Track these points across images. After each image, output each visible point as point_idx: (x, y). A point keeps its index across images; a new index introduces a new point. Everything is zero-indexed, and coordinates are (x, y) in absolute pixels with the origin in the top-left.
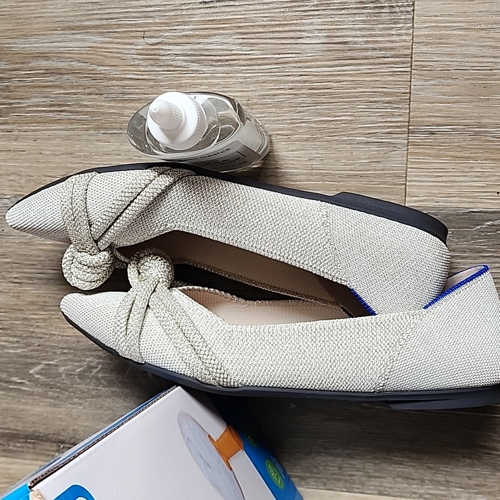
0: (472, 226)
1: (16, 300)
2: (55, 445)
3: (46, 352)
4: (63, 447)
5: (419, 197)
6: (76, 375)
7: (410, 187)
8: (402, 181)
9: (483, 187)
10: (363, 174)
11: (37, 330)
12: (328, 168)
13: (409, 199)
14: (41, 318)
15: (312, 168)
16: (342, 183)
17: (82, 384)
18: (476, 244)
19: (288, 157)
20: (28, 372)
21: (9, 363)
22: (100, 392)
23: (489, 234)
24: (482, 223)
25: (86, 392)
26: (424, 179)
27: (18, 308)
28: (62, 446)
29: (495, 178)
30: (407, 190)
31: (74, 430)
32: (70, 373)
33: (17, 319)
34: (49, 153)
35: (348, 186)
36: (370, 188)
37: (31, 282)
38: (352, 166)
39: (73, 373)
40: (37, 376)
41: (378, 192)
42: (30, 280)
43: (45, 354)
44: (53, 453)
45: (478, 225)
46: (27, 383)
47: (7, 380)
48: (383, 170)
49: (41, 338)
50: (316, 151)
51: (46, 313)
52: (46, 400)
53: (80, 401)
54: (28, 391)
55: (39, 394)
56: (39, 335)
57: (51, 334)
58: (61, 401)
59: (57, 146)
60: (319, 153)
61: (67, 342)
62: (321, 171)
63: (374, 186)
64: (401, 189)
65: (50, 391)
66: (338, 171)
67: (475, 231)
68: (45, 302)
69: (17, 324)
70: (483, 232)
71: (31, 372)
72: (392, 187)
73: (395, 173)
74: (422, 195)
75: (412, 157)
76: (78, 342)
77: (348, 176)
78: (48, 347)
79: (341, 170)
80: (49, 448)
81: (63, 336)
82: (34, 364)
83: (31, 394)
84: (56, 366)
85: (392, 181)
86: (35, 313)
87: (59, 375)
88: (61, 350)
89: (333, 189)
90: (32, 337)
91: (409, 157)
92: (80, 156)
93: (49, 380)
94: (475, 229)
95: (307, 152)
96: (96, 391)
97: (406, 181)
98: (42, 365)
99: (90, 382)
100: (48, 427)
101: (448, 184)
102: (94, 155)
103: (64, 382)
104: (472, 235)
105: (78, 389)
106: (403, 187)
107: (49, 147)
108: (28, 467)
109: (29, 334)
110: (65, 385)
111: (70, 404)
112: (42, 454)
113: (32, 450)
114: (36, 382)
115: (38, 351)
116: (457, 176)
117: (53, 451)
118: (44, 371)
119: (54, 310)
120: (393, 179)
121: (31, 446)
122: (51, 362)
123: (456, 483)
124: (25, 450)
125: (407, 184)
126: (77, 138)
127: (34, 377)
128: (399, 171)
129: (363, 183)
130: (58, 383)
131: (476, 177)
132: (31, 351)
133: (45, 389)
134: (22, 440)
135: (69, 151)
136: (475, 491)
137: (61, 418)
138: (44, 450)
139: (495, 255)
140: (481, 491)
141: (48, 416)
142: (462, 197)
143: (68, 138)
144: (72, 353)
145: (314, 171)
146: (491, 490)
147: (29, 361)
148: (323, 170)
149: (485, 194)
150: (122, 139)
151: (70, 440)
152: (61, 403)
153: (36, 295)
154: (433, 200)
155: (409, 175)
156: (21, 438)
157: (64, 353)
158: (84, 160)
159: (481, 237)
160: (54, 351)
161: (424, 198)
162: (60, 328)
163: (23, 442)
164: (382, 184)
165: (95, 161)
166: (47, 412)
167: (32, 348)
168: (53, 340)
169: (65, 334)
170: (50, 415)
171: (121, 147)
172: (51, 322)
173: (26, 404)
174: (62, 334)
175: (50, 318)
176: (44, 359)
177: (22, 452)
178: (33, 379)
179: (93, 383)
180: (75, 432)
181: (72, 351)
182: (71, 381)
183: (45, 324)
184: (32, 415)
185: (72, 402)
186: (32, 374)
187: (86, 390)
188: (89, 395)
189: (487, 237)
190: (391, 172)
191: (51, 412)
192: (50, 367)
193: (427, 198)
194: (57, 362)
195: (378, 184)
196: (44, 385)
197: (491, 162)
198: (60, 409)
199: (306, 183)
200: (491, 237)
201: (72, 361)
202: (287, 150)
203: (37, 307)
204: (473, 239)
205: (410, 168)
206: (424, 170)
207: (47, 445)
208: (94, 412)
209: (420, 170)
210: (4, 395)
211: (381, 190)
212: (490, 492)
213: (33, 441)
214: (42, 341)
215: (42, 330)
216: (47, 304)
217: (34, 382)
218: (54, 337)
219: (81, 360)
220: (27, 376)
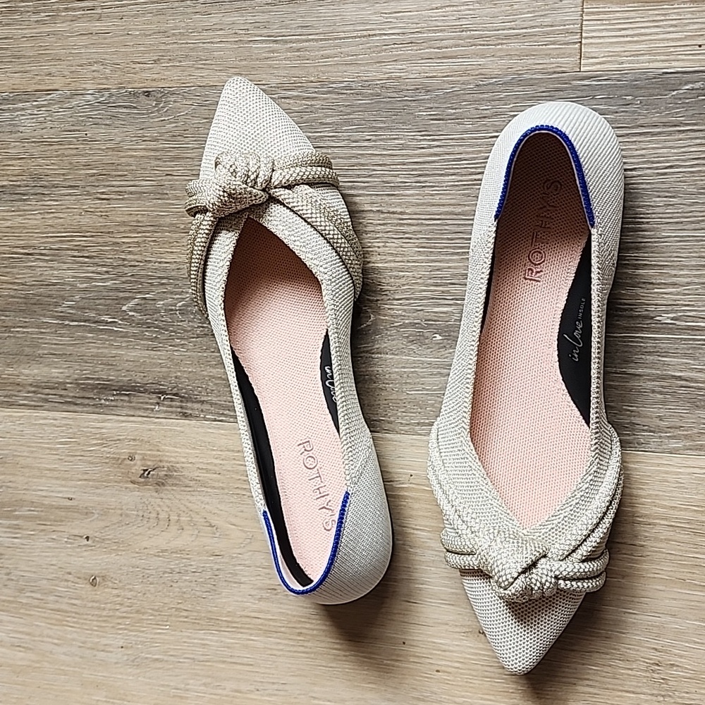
0: (666, 93)
1: (104, 221)
2: (154, 396)
3: (142, 283)
4: (164, 398)
5: (598, 58)
6: (177, 310)
7: (586, 46)
8: (577, 39)
9: (680, 40)
10: (526, 33)
11: (129, 257)
12: (482, 28)
13: (586, 61)
14: (135, 242)
15: (461, 30)
16: (500, 47)
17: (185, 321)
18: (671, 115)
19: (431, 17)
20: (121, 308)
21: (97, 299)
22: (206, 330)
23: (687, 101)
24: (679, 88)
25: (190, 331)
26: (604, 34)
27: (107, 230)
28: (162, 397)
29: (696, 27)
30: (583, 50)
31: (176, 377)
32: (170, 307)
33: (106, 244)
34: (138, 33)
35: (508, 50)
36: (535, 50)
37: (121, 197)
38: (513, 24)
39: (173, 308)
40: (131, 313)
41: (546, 55)
42: (120, 195)
43: (140, 286)
44: (153, 407)
45: (674, 91)
46: (120, 322)
47: (96, 319)
48: (552, 26)
49: (135, 266)
50: (467, 7)
51: (140, 235)
52: (142, 342)
53: (183, 342)
54: (121, 332)
55: (134, 336)
56: (133, 263)
57: (146, 261)
58: (160, 343)
59: (148, 24)
60: (469, 10)
61: (165, 270)
62: (472, 33)
63: (541, 47)
64: (575, 49)
65: (147, 331)
66: (495, 30)
67: (670, 98)
68: (138, 221)
69: (107, 251)
70: (680, 99)
71: (125, 308)
72: (563, 47)
73: (567, 29)
74: (602, 55)
75: (589, 6)
76: (178, 269)
77: (507, 37)
78: (143, 277)
79: (498, 30)
80: (147, 400)
81: (160, 263)
82: (127, 299)
83: (126, 335)
84: (153, 300)
85: (563, 39)
86: (126, 235)
87: (157, 311)
88: (158, 281)
89: (488, 55)
90: (124, 265)
91: (584, 7)
92: (174, 34)
93: (145, 317)
94: (670, 95)
95: (455, 8)
96: (201, 329)
97: (581, 38)
98: (136, 300)
99: (194, 318)
100: (145, 374)
101: (635, 39)
102: (191, 33)
103: (163, 319)
104: (666, 103)
105: (180, 327)
106: (577, 46)
107: (137, 25)
108: (124, 424)
109: (120, 262)
110: (164, 323)
111: (170, 346)
112: (139, 409)
113: (128, 404)
114: (130, 320)
115: (131, 282)
116: (647, 27)
117: (152, 404)
118: (139, 307)
119: (148, 232)
120: (565, 37)
121: (126, 398)
122: (147, 296)
123: (644, 426)
124: (120, 404)
125: (583, 41)
126: (171, 11)
127: (128, 314)
128: (572, 26)
129: (526, 44)
130: (156, 321)
131: (672, 26)
132: (123, 283)
133: (141, 329)
134: (115, 393)
135: (162, 29)
136: (668, 434)
137: (161, 364)
138: (142, 403)
139: (695, 128)
140: (675, 434)
141: (144, 361)
142: (655, 54)
143: (160, 13)
144: (171, 284)
145: (464, 33)
146: (689, 433)
147: (121, 295)
148: (476, 30)
149: (682, 49)
150: (225, 9)
151: (171, 390)
152: (161, 345)
153: (127, 213)
154: (616, 61)
155: (586, 30)
156: (114, 390)
157: (163, 284)
158: (180, 40)
159: (678, 106)
160: (150, 281)
161: (604, 59)
162: (157, 254)
163: (117, 394)
164: (551, 44)
165: (193, 40)
166: (145, 357)
167: (124, 279)
168: (149, 268)
169: (163, 260)
170: (148, 361)
171: (223, 19)
172: (145, 246)
173: (119, 347)
174: (159, 260)
175: (145, 240)
176: (139, 292)
177: (116, 406)
178: (127, 317)
179: (198, 319)
180: (177, 380)
181: (171, 281)
182: (170, 318)
183: (139, 249)
184: (127, 361)
185: (173, 344)
186: (125, 311)
187: (189, 329)
188: (193, 334)
189: (685, 105)
190: (562, 27)
191: (149, 357)
192: (147, 301)
193: (609, 59)
194: (154, 295)
195: (546, 45)
196: (140, 324)
197: (692, 5)
198: (159, 353)
199: (453, 49)
200: (690, 105)
201: (172, 293)
202: (430, 8)
203: (129, 228)
204: (667, 109)
205: (586, 20)
206: (604, 22)
207: (145, 397)
208: (200, 354)
209: (599, 22)
210: (92, 338)
211: (549, 52)
212: (686, 435)
213: (128, 393)
214: (135, 271)
215: (136, 257)
216: (140, 224)
217: (128, 321)
218: (150, 265)
219: (183, 292)
220: (119, 313)
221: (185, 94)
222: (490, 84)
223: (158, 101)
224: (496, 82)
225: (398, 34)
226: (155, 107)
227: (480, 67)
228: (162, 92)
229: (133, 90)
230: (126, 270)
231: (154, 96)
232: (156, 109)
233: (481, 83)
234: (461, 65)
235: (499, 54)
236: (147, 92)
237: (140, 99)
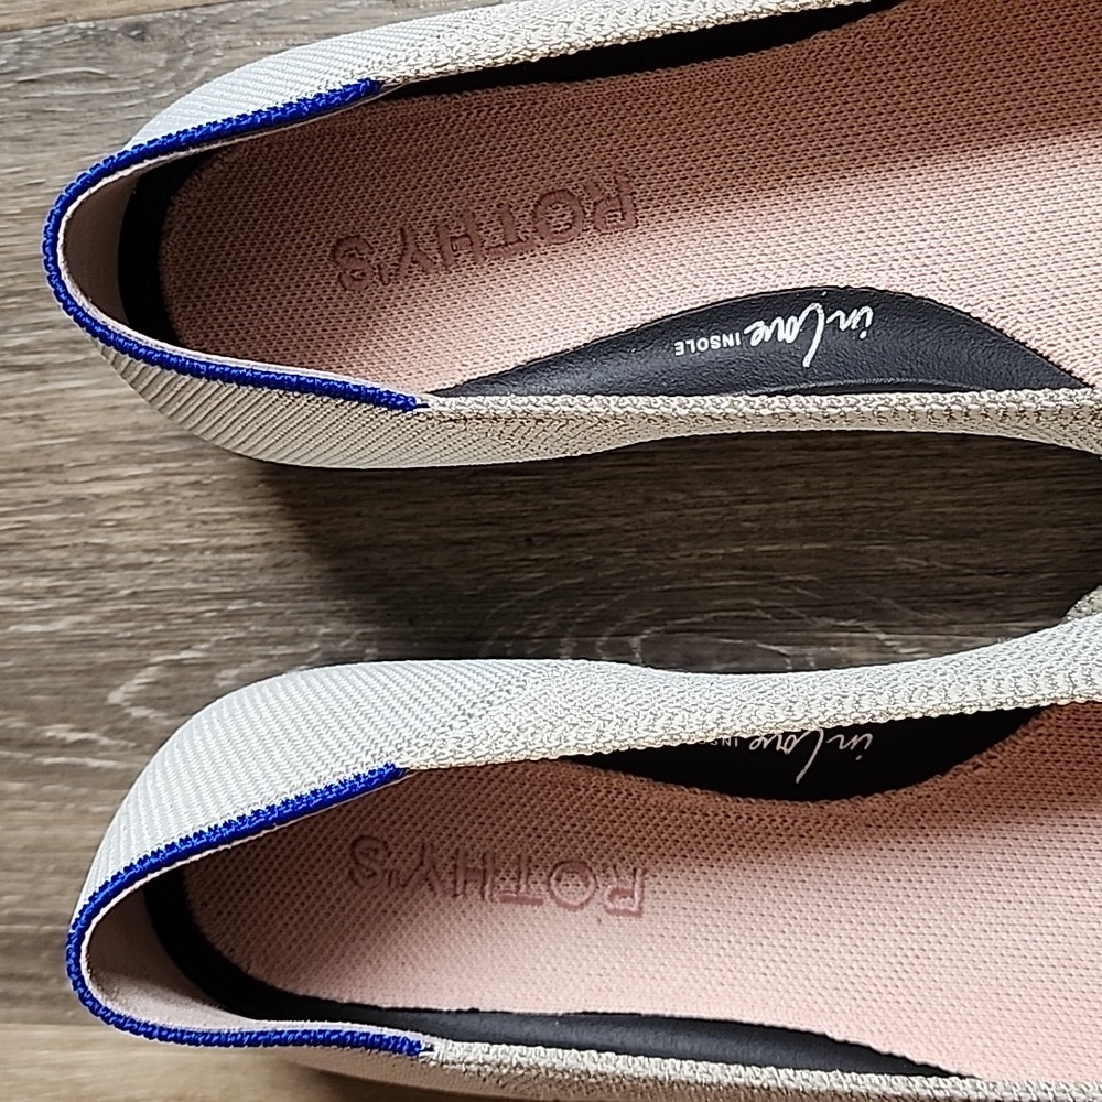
1: (33, 433)
3: (164, 618)
11: (118, 539)
14: (132, 492)
20: (105, 699)
21: (29, 675)
27: (42, 463)
33: (42, 505)
37: (79, 357)
40: (138, 712)
42: (75, 351)
43: (159, 627)
46: (105, 741)
47: (30, 736)
49: (139, 566)
51: (147, 469)
54: (110, 771)
56: (132, 557)
57: (173, 548)
61: (236, 571)
68: (140, 428)
69: (47, 526)
71: (115, 697)
78: (168, 596)
81: (219, 550)
82: (122, 670)
84: (207, 665)
86: (104, 473)
88: (216, 605)
90: (104, 567)
98: (151, 670)
109: (91, 558)
115: (130, 616)
118: (163, 692)
119: (174, 458)
122: (184, 655)
127: (128, 715)
132: (107, 619)
144: (259, 613)
147: (103, 657)
153: (102, 403)
157: (231, 616)
160: (189, 609)
162: (205, 523)
167: (107, 609)
168: (183, 570)
169: (226, 541)
172: (168, 502)
174: (214, 542)
175: (166, 485)
176: (160, 646)
178: (125, 724)
181: (258, 604)
183: (148, 512)
186: (117, 707)
192: (185, 673)
194: (206, 650)
201: (263, 641)
203: (109, 451)
210: (23, 793)
214: (142, 579)
215: (140, 538)
216: (146, 437)
217: (131, 734)
218: (186, 558)
219: (297, 635)
220: (100, 714)
221: (260, 22)
223: (175, 49)
226: (166, 69)
228: (187, 22)
229: (91, 25)
230: (111, 580)
231: (162, 36)
232: (171, 74)
236: (136, 26)
237: (116, 51)
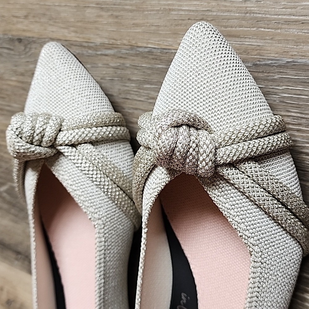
10: (305, 20)
12: (265, 11)
16: (279, 31)
38: (293, 10)
40: (5, 194)
62: (256, 15)
66: (276, 15)
71: (1, 189)
77: (287, 22)
79: (279, 15)
82: (3, 184)
89: (267, 38)
93: (12, 199)
118: (9, 191)
129: (304, 31)
145: (248, 15)
148: (259, 13)
186: (2, 192)
196: (10, 202)
199: (237, 29)
217: (3, 198)
222: (266, 65)
224: (271, 63)
225: (193, 11)
227: (258, 48)
231: (24, 43)
232: (25, 52)
233: (258, 63)
234: (242, 44)
235: (277, 38)
236: (20, 39)
237: (15, 44)
